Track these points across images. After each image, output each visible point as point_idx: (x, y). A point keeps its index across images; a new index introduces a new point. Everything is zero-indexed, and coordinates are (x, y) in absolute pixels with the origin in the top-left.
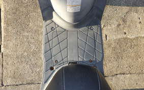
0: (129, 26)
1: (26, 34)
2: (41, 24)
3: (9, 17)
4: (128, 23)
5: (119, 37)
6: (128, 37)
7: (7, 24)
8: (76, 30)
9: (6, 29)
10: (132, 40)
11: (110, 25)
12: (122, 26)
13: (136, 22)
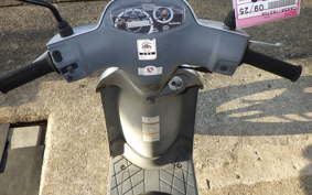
0: (243, 165)
1: (80, 182)
2: (104, 166)
3: (57, 156)
4: (239, 161)
5: (229, 183)
6: (244, 182)
7: (52, 167)
8: (157, 168)
9: (49, 176)
10: (251, 188)
11: (213, 164)
12: (231, 166)
13: (252, 159)
